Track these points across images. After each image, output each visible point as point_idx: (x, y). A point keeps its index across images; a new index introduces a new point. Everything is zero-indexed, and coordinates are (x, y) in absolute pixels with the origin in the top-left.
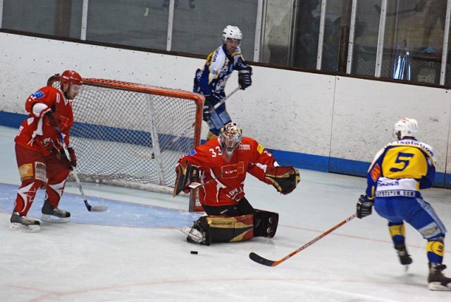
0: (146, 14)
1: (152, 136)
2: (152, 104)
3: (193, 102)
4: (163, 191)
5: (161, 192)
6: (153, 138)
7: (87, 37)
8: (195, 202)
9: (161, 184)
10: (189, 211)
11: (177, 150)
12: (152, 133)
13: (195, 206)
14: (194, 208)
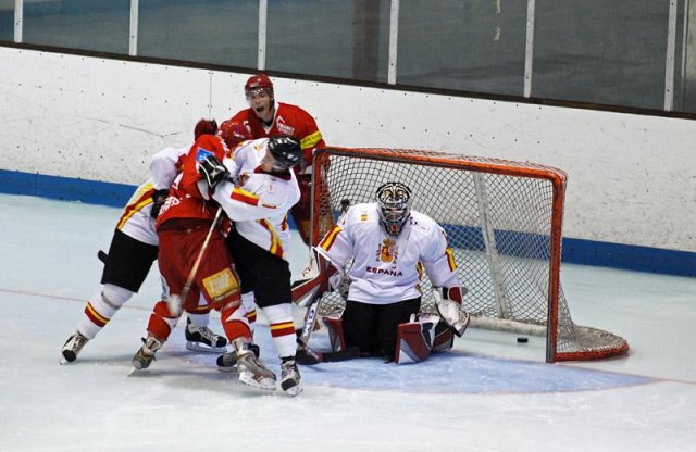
0: (497, 38)
1: (484, 233)
4: (507, 327)
5: (503, 330)
6: (486, 243)
7: (397, 79)
8: (555, 345)
9: (502, 317)
10: (547, 361)
12: (483, 227)
13: (555, 353)
14: (554, 357)
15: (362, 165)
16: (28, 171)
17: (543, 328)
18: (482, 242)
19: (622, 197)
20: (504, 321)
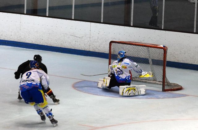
1: (149, 60)
2: (149, 51)
3: (163, 50)
6: (150, 62)
9: (154, 81)
10: (162, 91)
11: (155, 65)
13: (164, 89)
14: (164, 90)
15: (121, 45)
16: (49, 45)
17: (162, 83)
18: (149, 62)
19: (184, 52)
20: (154, 82)
